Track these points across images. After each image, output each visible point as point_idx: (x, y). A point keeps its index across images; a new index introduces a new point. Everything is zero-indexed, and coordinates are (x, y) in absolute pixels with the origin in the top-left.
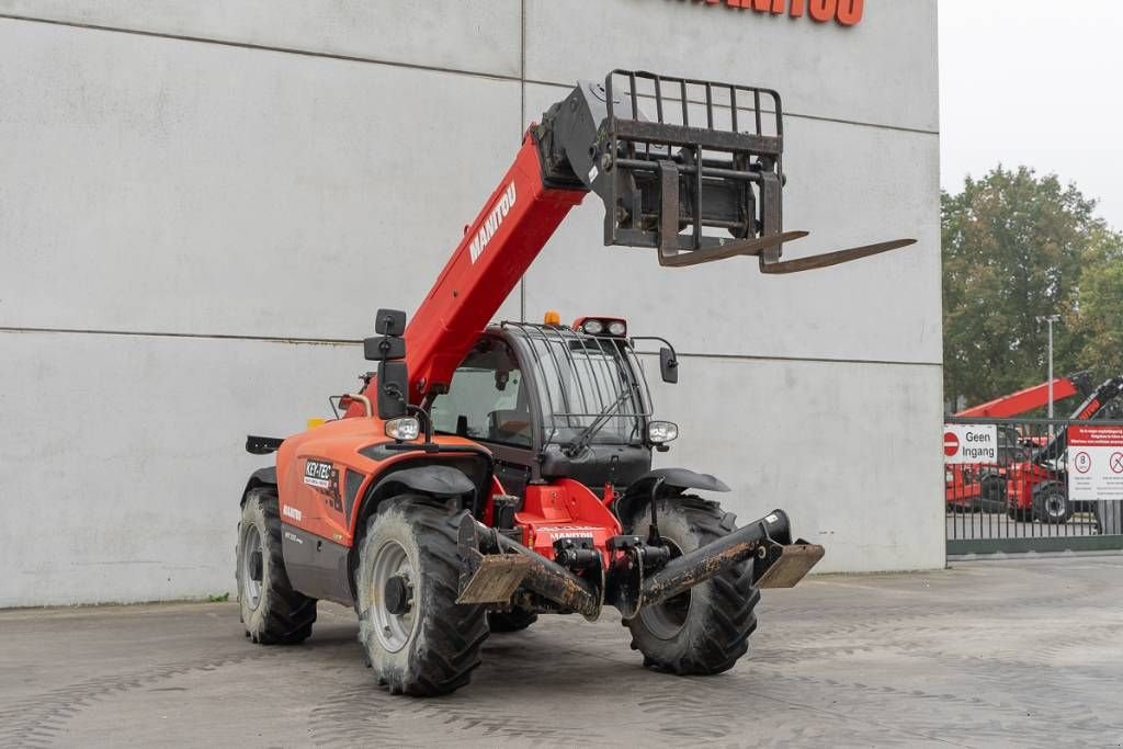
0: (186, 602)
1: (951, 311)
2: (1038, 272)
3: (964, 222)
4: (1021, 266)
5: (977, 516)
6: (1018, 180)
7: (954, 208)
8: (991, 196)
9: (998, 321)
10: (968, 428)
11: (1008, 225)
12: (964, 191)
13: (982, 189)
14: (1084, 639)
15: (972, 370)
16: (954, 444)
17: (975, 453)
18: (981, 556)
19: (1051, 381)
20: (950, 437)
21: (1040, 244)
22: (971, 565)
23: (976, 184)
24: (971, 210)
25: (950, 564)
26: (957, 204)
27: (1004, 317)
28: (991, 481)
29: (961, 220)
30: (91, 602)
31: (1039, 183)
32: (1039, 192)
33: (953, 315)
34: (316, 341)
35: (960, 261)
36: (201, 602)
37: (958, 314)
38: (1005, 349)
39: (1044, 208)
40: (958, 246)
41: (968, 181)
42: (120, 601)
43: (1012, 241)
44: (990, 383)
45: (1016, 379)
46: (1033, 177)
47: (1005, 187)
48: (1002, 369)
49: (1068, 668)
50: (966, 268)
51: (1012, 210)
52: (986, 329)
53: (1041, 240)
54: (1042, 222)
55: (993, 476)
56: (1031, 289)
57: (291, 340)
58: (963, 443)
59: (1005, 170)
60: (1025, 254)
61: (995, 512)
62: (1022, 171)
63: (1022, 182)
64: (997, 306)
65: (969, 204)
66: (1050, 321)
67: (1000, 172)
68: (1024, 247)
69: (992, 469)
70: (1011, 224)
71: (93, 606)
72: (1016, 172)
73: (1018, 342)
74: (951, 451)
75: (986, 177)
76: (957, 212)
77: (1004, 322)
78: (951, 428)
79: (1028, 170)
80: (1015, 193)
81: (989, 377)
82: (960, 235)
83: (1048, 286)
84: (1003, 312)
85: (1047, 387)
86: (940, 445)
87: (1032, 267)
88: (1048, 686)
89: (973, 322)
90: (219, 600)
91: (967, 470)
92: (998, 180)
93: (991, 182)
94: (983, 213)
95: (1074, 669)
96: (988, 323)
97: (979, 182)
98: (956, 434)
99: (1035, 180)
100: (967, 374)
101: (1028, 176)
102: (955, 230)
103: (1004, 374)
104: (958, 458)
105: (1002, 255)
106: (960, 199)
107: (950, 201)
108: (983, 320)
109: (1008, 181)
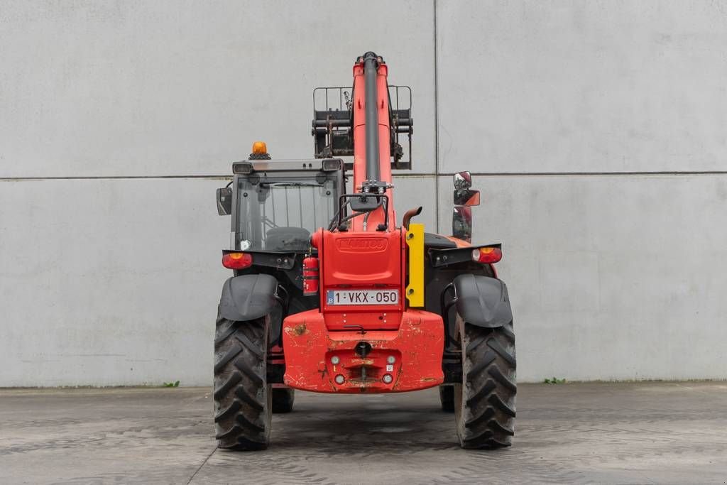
0: (145, 387)
30: (73, 385)
36: (158, 387)
42: (94, 385)
71: (74, 388)
90: (171, 386)
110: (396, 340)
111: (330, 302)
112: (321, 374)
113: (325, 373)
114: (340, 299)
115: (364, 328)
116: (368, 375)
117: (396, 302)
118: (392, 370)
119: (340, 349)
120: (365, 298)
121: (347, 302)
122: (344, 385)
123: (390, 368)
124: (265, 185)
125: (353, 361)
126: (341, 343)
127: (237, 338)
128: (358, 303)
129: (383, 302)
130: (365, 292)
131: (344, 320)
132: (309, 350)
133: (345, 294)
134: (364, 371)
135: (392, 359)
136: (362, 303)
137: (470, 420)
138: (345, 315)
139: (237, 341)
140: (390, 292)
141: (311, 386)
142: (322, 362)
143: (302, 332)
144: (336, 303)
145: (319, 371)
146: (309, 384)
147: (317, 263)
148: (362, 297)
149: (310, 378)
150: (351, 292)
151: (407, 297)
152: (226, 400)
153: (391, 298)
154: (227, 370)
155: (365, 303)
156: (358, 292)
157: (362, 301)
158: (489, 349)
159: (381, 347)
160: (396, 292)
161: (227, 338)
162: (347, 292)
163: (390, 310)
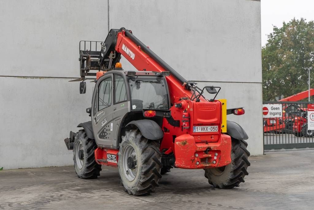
1: (278, 67)
2: (307, 53)
3: (282, 37)
4: (302, 51)
5: (284, 135)
6: (301, 22)
7: (279, 32)
8: (292, 28)
9: (294, 70)
10: (272, 105)
11: (297, 38)
12: (283, 27)
13: (289, 25)
14: (303, 183)
15: (286, 86)
16: (267, 111)
17: (274, 114)
18: (276, 150)
19: (309, 89)
20: (265, 109)
21: (308, 44)
22: (272, 153)
23: (287, 24)
24: (285, 33)
25: (265, 153)
26: (280, 31)
27: (296, 68)
28: (289, 123)
29: (281, 36)
31: (308, 23)
32: (307, 26)
33: (279, 68)
34: (33, 77)
35: (281, 50)
37: (281, 67)
38: (296, 79)
39: (309, 32)
40: (281, 45)
41: (284, 23)
43: (298, 43)
44: (292, 90)
45: (300, 89)
46: (305, 21)
47: (296, 25)
48: (296, 85)
49: (293, 195)
50: (283, 52)
51: (299, 33)
52: (290, 72)
53: (308, 43)
54: (309, 37)
55: (290, 122)
56: (305, 59)
57: (24, 77)
58: (270, 110)
59: (296, 19)
60: (303, 47)
61: (290, 133)
62: (302, 20)
63: (302, 23)
64: (293, 65)
65: (284, 31)
66: (309, 69)
67: (294, 20)
68: (303, 45)
69: (289, 119)
70: (298, 37)
72: (300, 20)
73: (301, 77)
74: (265, 113)
75: (290, 22)
76: (280, 34)
77: (296, 70)
78: (266, 106)
79: (304, 19)
80: (300, 27)
81: (291, 89)
82: (281, 41)
83: (311, 58)
84: (296, 67)
85: (308, 91)
86: (261, 111)
87: (305, 51)
88: (282, 203)
89: (286, 70)
91: (281, 120)
92: (294, 23)
93: (292, 23)
94: (289, 33)
95: (294, 195)
96: (290, 70)
97: (288, 23)
98: (267, 107)
99: (306, 23)
100: (284, 87)
101: (304, 21)
102: (279, 40)
103: (296, 87)
104: (268, 116)
105: (295, 47)
106: (281, 29)
107: (278, 30)
108: (289, 70)
109: (297, 23)
110: (220, 146)
111: (194, 131)
112: (192, 161)
113: (194, 161)
114: (198, 130)
115: (208, 141)
116: (208, 161)
117: (217, 131)
118: (216, 158)
119: (200, 150)
120: (207, 129)
121: (200, 131)
122: (199, 165)
123: (215, 158)
124: (138, 81)
125: (204, 155)
126: (201, 148)
127: (151, 147)
128: (204, 131)
129: (213, 131)
130: (207, 127)
131: (199, 138)
132: (188, 151)
133: (200, 128)
134: (207, 159)
135: (217, 154)
136: (206, 131)
137: (233, 177)
138: (199, 136)
139: (151, 148)
140: (215, 126)
141: (187, 166)
142: (193, 156)
143: (185, 144)
144: (196, 131)
145: (191, 160)
146: (186, 166)
147: (189, 115)
148: (206, 129)
149: (187, 163)
150: (202, 127)
151: (222, 129)
152: (148, 174)
153: (215, 129)
154: (149, 161)
155: (207, 131)
156: (204, 127)
157: (206, 130)
158: (241, 149)
159: (215, 149)
160: (217, 126)
161: (147, 148)
162: (200, 127)
163: (215, 134)
